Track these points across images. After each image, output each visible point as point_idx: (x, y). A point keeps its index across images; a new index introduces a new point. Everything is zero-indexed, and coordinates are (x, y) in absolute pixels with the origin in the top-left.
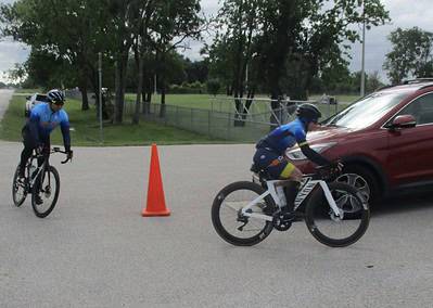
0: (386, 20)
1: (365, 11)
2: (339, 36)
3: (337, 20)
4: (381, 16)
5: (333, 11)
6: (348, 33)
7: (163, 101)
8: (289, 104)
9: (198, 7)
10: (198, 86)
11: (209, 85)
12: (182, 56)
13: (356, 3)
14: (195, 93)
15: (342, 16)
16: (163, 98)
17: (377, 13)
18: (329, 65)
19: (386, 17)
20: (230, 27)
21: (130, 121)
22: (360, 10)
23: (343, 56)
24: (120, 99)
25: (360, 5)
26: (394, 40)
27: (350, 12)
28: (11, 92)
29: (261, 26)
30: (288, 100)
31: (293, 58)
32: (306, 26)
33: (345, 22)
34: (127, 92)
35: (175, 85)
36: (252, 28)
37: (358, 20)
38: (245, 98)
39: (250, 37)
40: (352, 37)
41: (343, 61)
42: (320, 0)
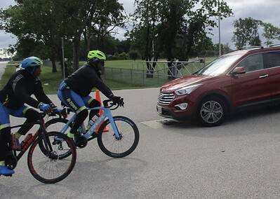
0: (231, 14)
1: (219, 9)
2: (205, 24)
3: (203, 14)
4: (227, 11)
5: (201, 10)
6: (210, 22)
8: (178, 63)
9: (122, 9)
10: (124, 55)
11: (130, 54)
12: (114, 38)
13: (213, 5)
14: (123, 59)
15: (207, 12)
17: (225, 10)
18: (200, 41)
19: (231, 12)
20: (142, 20)
22: (215, 9)
23: (207, 35)
25: (216, 6)
27: (210, 10)
29: (160, 19)
30: (177, 61)
31: (178, 37)
32: (186, 19)
33: (208, 16)
34: (80, 60)
35: (110, 55)
36: (154, 21)
37: (216, 15)
38: (152, 61)
40: (212, 24)
41: (208, 38)
42: (193, 4)
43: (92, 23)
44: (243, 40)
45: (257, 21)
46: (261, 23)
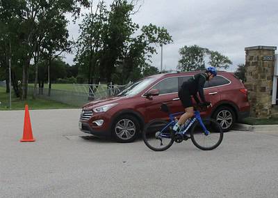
0: (171, 41)
1: (159, 36)
2: (145, 50)
3: (143, 41)
4: (167, 39)
5: (141, 37)
6: (150, 49)
7: (50, 87)
9: (67, 35)
10: (73, 79)
11: (78, 79)
12: (65, 62)
13: (154, 32)
15: (147, 38)
16: (50, 85)
17: (164, 37)
19: (170, 39)
21: (31, 98)
22: (156, 36)
23: (146, 61)
24: (26, 86)
25: (156, 33)
26: (182, 53)
27: (150, 37)
29: (102, 46)
31: (118, 63)
32: (126, 45)
33: (148, 42)
34: (29, 83)
35: (60, 79)
36: (98, 46)
37: (155, 41)
39: (96, 51)
40: (152, 50)
41: (147, 64)
42: (133, 30)
43: (41, 48)
44: (188, 68)
45: (203, 49)
46: (208, 51)
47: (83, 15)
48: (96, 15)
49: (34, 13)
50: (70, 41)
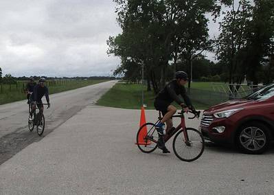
7: (189, 86)
10: (217, 77)
16: (189, 84)
28: (116, 81)
29: (245, 42)
39: (239, 48)
47: (223, 13)
48: (238, 11)
49: (173, 15)
50: (211, 40)
